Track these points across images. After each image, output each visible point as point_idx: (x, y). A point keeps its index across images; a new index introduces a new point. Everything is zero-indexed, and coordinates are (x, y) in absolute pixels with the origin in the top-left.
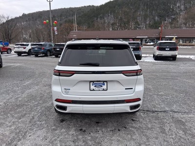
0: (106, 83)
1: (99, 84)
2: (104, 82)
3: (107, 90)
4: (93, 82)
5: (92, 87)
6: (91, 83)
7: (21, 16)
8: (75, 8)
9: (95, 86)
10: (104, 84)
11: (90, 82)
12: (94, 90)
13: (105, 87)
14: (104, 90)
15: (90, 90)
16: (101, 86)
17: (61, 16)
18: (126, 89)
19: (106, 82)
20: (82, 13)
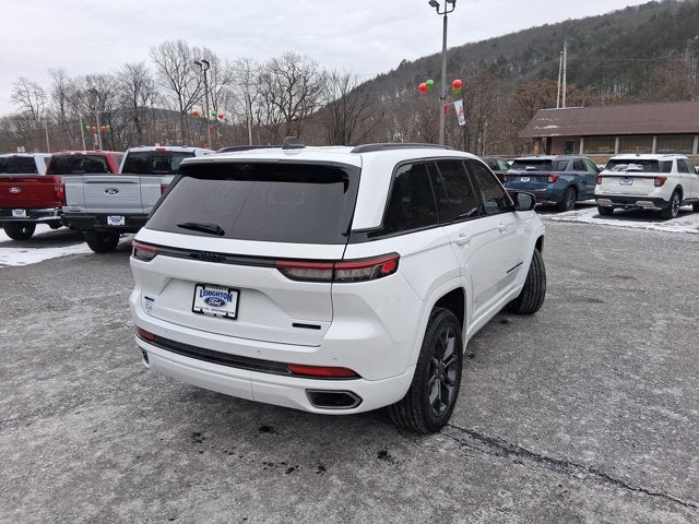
0: (235, 294)
1: (217, 294)
2: (231, 289)
3: (235, 318)
4: (204, 285)
5: (200, 303)
6: (199, 288)
7: (395, 69)
8: (589, 20)
9: (207, 301)
10: (230, 299)
11: (198, 284)
12: (201, 312)
13: (230, 307)
14: (226, 317)
15: (193, 311)
16: (223, 304)
17: (527, 56)
18: (295, 325)
19: (238, 291)
20: (614, 38)
